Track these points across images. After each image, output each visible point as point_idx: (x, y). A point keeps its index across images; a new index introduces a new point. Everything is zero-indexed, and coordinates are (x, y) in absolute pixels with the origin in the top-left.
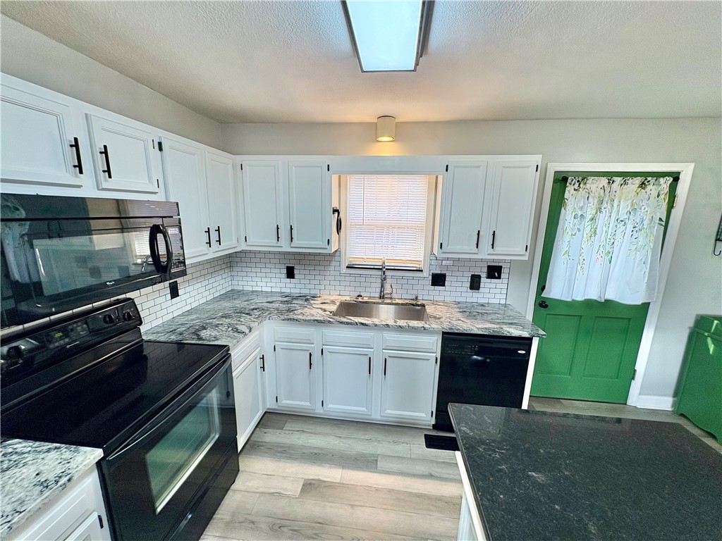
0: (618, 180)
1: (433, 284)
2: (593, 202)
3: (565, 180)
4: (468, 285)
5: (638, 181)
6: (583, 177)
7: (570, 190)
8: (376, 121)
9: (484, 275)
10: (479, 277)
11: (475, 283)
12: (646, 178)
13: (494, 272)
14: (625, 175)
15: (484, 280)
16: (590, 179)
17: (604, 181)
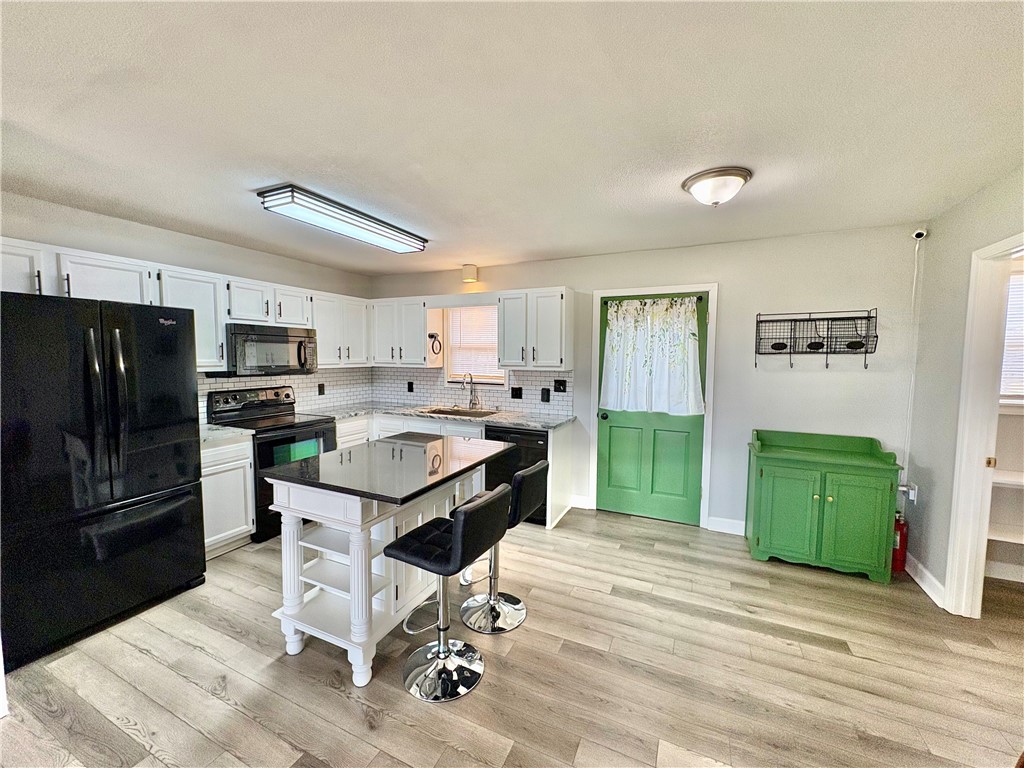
0: (648, 301)
1: (513, 397)
2: (630, 320)
3: (606, 303)
4: (540, 397)
5: (666, 302)
6: (620, 299)
7: (611, 311)
8: (461, 267)
9: (552, 389)
10: (548, 390)
11: (545, 396)
12: (674, 298)
13: (560, 385)
14: (656, 297)
15: (552, 393)
16: (625, 303)
17: (637, 303)
